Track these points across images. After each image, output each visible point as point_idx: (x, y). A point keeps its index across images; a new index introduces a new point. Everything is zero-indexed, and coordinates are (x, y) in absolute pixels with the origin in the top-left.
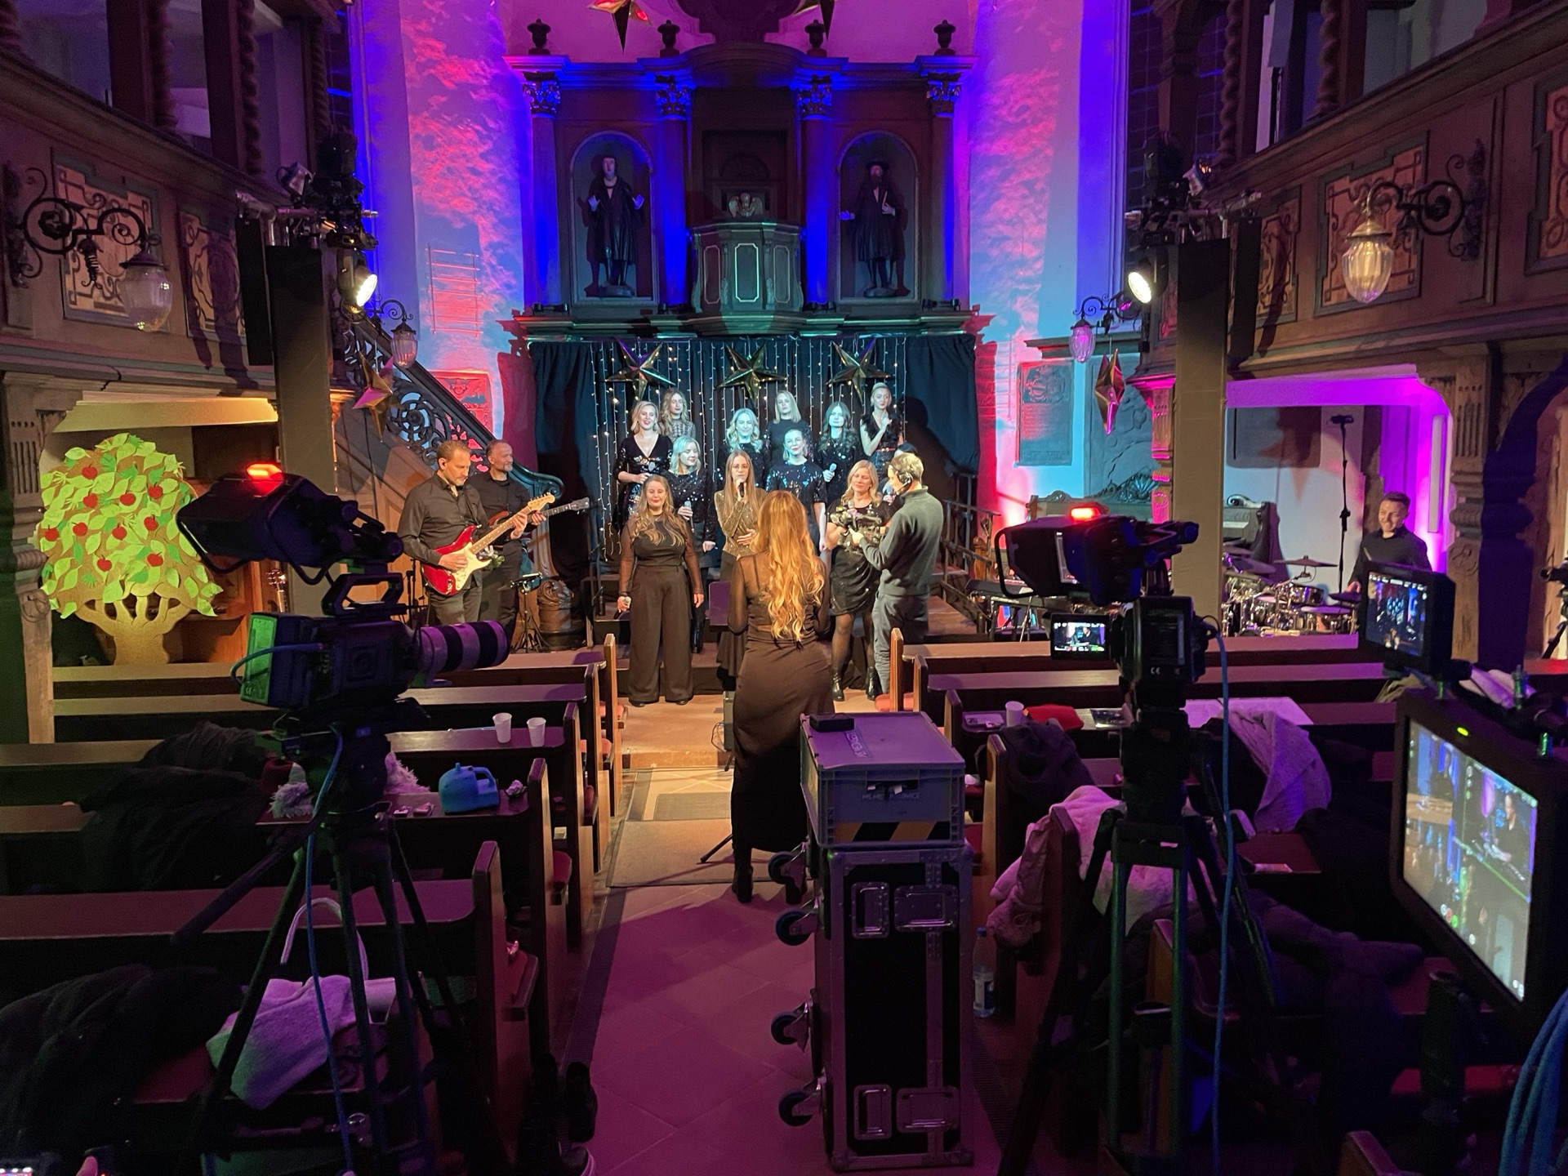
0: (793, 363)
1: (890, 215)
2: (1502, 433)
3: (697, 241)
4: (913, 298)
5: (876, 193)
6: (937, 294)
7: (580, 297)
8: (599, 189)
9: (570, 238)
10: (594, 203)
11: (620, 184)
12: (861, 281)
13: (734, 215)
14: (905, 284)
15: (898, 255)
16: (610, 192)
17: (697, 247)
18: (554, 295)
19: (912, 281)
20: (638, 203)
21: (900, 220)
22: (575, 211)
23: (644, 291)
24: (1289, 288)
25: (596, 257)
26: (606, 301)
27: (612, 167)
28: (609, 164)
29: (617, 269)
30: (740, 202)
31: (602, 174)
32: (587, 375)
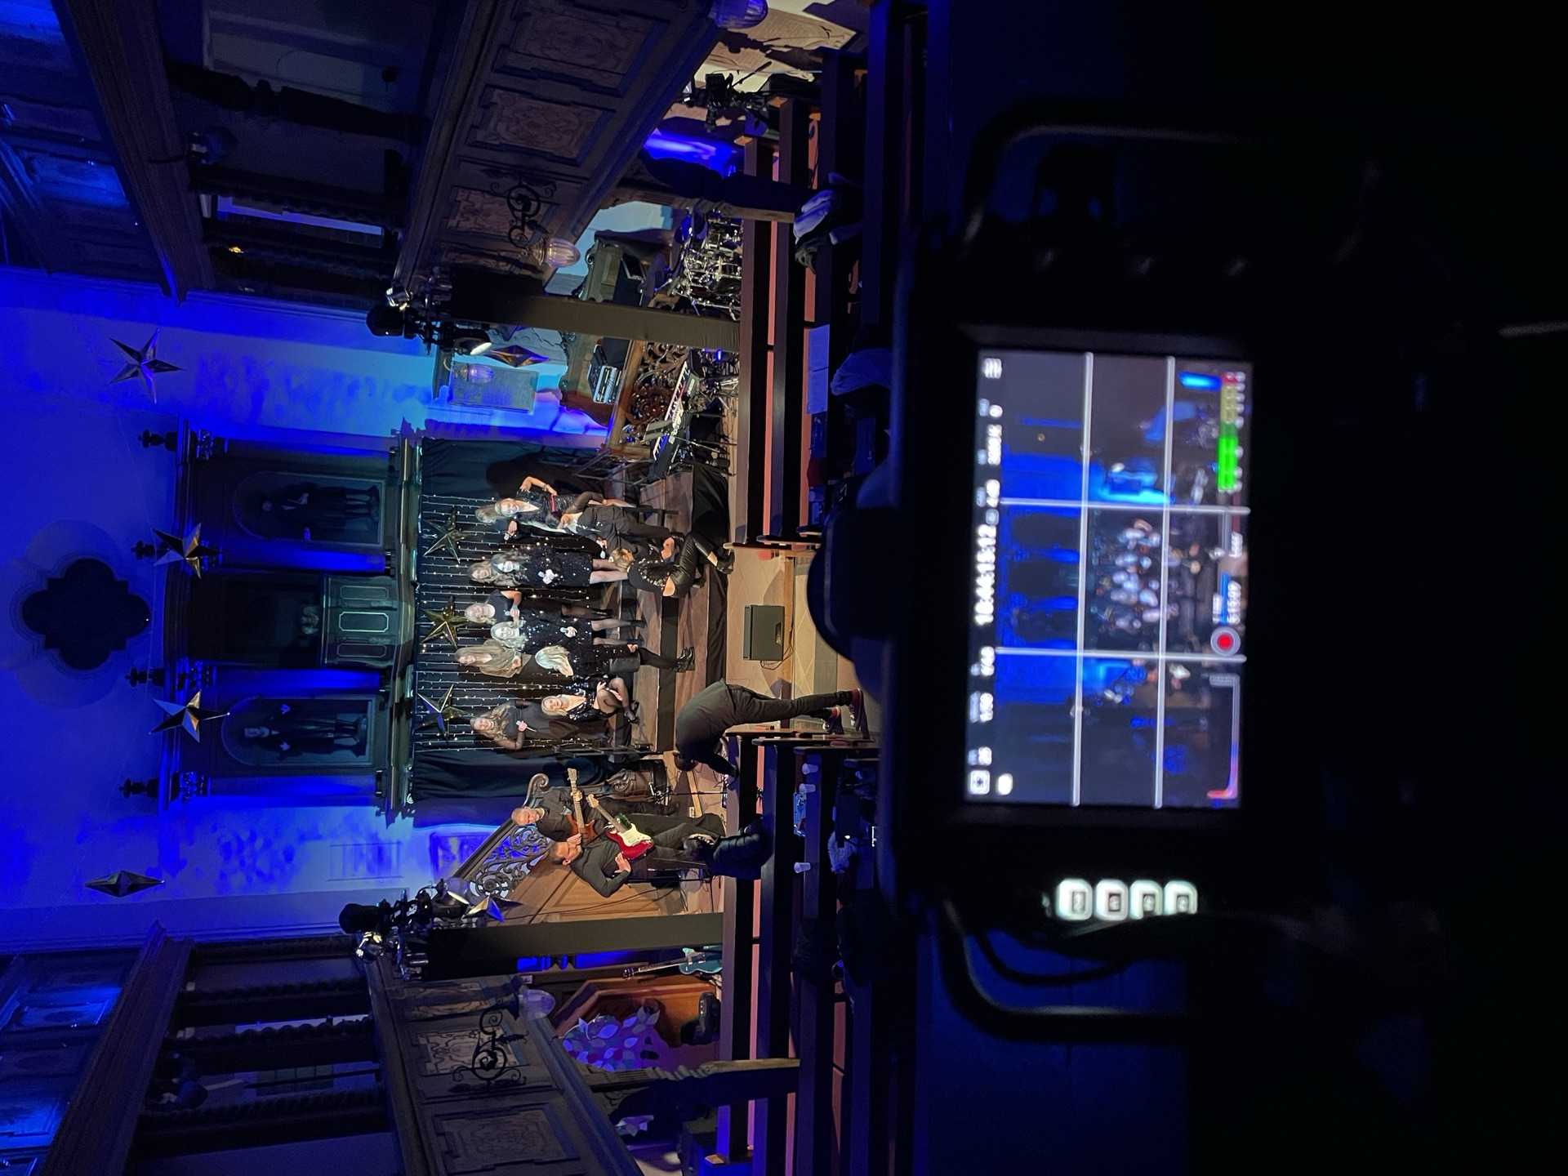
0: (440, 588)
1: (308, 499)
2: (666, 185)
3: (331, 662)
4: (381, 484)
5: (287, 508)
6: (382, 464)
7: (364, 760)
8: (271, 743)
9: (315, 767)
10: (285, 747)
11: (266, 723)
12: (361, 526)
13: (316, 630)
14: (367, 488)
15: (341, 493)
16: (274, 733)
17: (336, 661)
18: (367, 781)
19: (367, 482)
20: (286, 709)
21: (310, 488)
22: (289, 762)
23: (362, 708)
24: (503, 254)
25: (329, 747)
26: (370, 738)
27: (252, 730)
28: (249, 732)
29: (340, 729)
30: (308, 625)
31: (258, 740)
32: (444, 755)
